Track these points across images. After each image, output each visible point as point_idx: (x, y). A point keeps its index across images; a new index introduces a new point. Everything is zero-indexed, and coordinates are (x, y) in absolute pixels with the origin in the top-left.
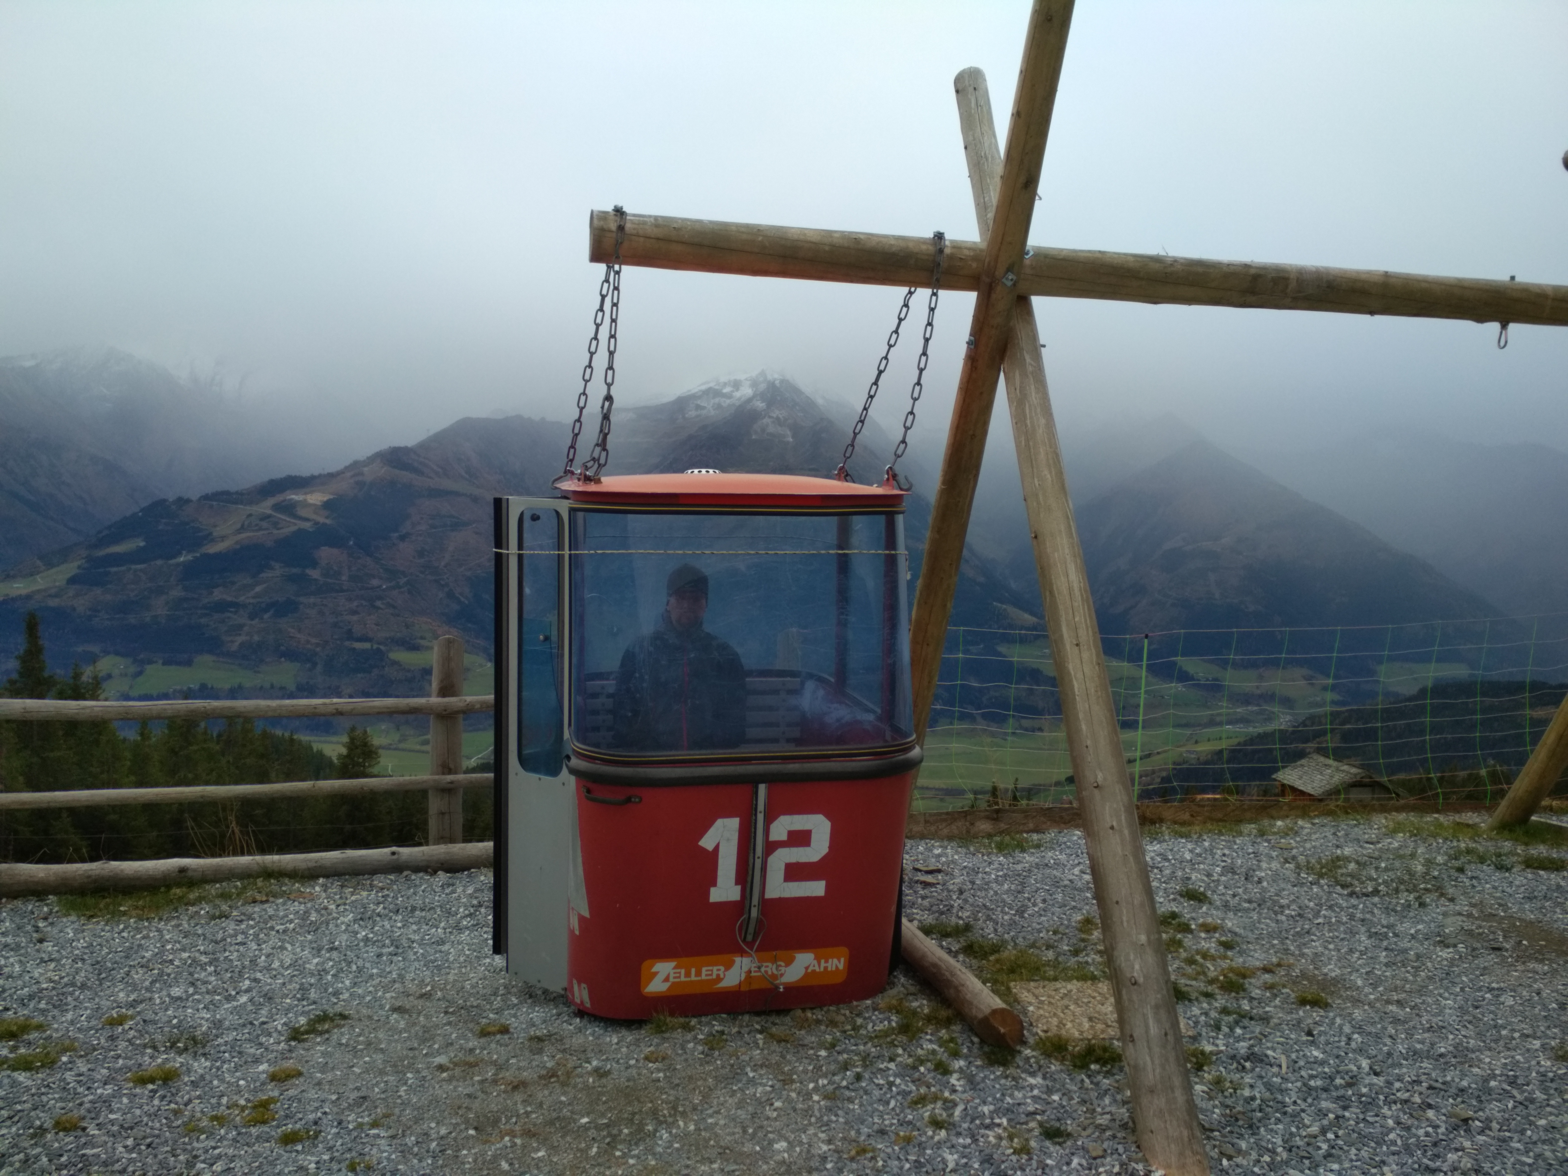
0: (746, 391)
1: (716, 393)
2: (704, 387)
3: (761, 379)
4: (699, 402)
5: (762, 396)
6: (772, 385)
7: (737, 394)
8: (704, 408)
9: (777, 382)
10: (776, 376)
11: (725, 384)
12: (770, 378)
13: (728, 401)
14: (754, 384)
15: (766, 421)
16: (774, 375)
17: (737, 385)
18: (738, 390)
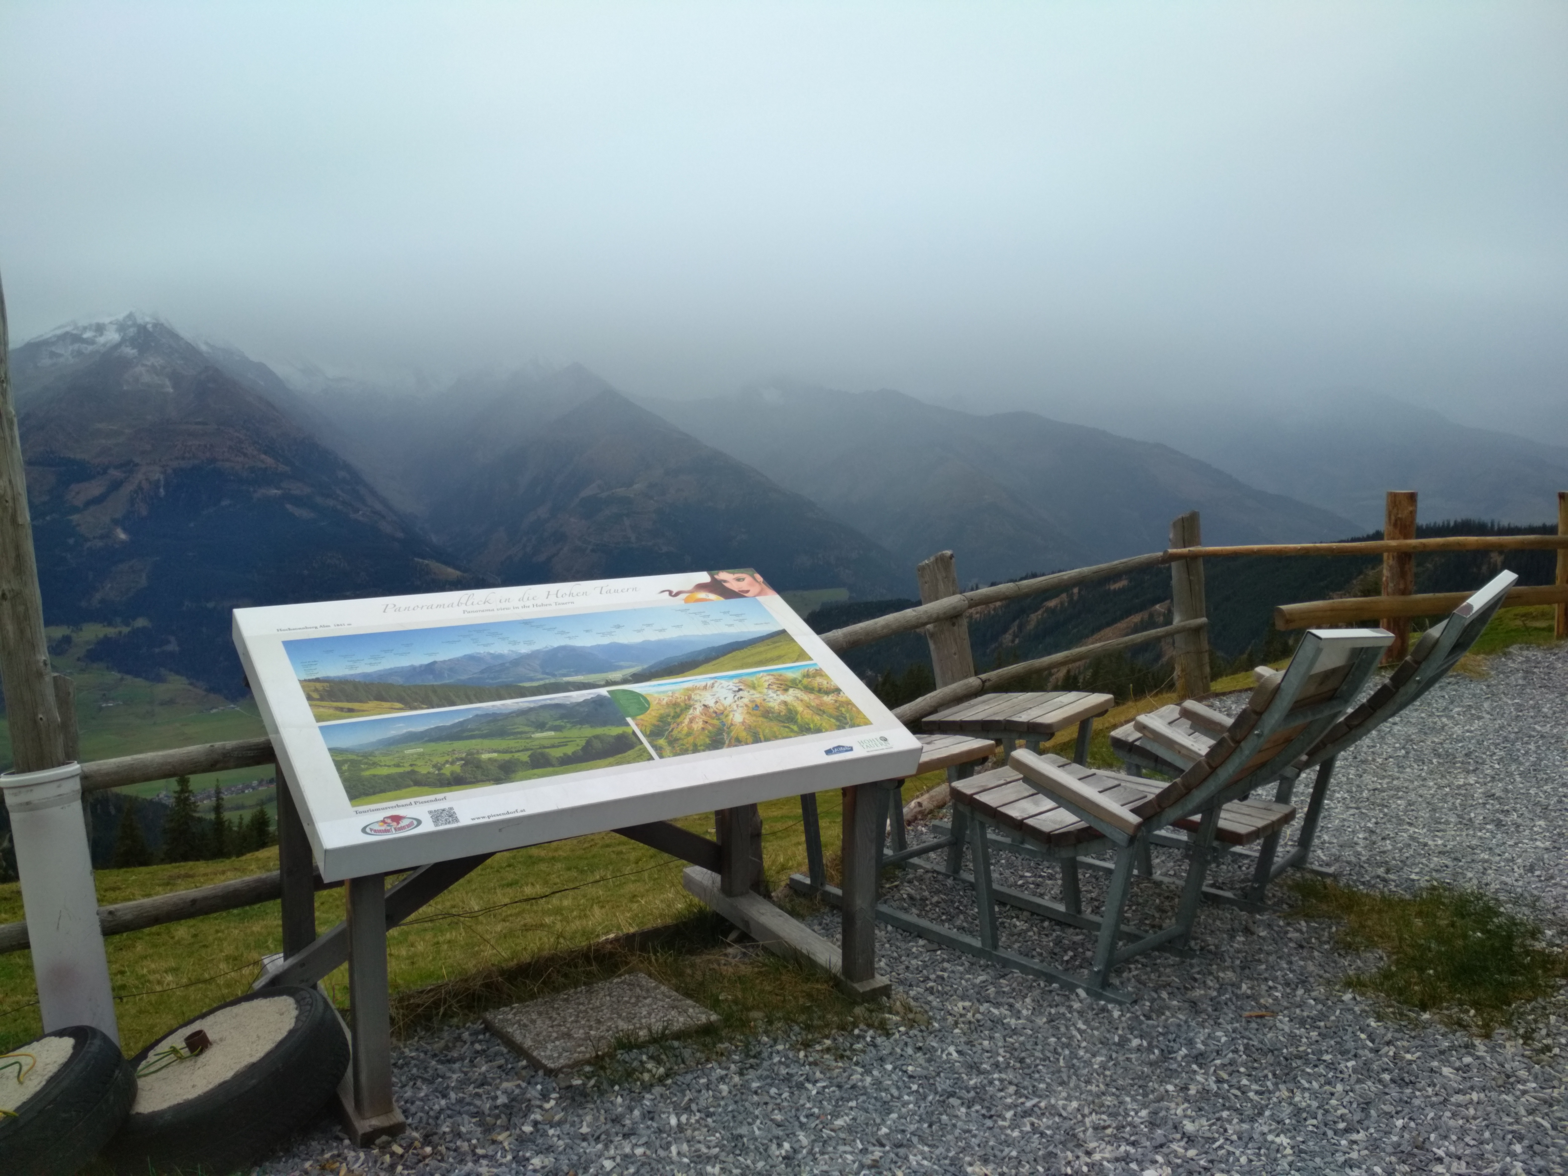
0: (112, 336)
1: (76, 338)
2: (59, 332)
3: (130, 323)
4: (53, 349)
5: (133, 342)
6: (142, 329)
7: (101, 340)
8: (60, 355)
9: (149, 327)
10: (148, 319)
11: (85, 329)
12: (140, 321)
13: (90, 348)
14: (121, 327)
15: (139, 369)
16: (145, 318)
17: (100, 329)
18: (101, 335)
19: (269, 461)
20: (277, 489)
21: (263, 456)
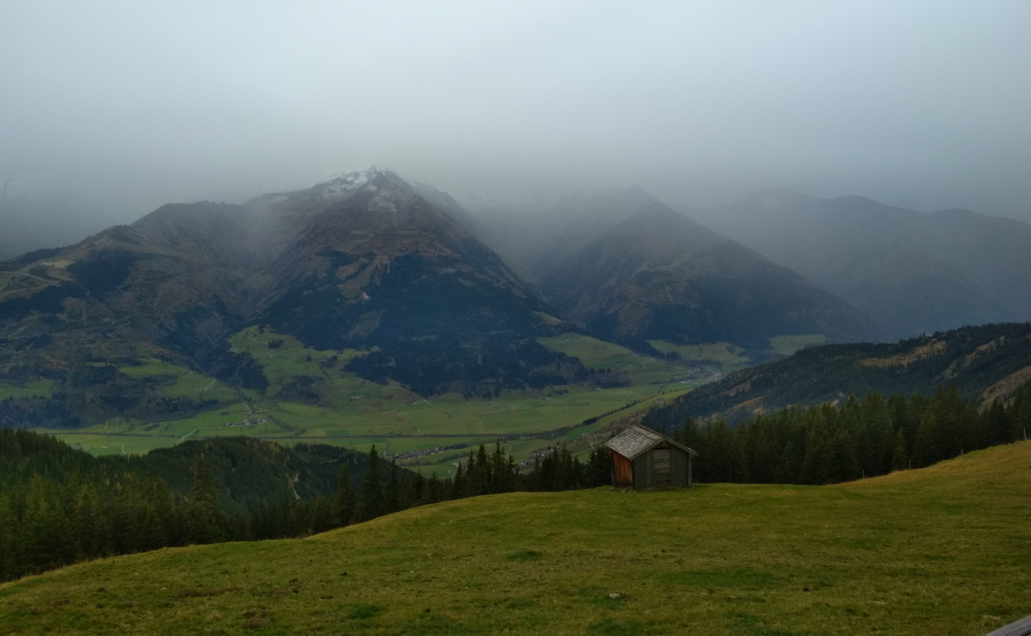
0: (363, 179)
1: (344, 181)
2: (334, 178)
3: (373, 171)
4: (331, 188)
5: (374, 182)
6: (380, 175)
7: (357, 182)
8: (334, 191)
9: (383, 173)
10: (383, 169)
11: (348, 175)
12: (378, 170)
13: (351, 187)
14: (368, 175)
15: (377, 198)
16: (382, 168)
17: (356, 175)
18: (357, 179)
19: (449, 251)
20: (453, 268)
21: (445, 249)
